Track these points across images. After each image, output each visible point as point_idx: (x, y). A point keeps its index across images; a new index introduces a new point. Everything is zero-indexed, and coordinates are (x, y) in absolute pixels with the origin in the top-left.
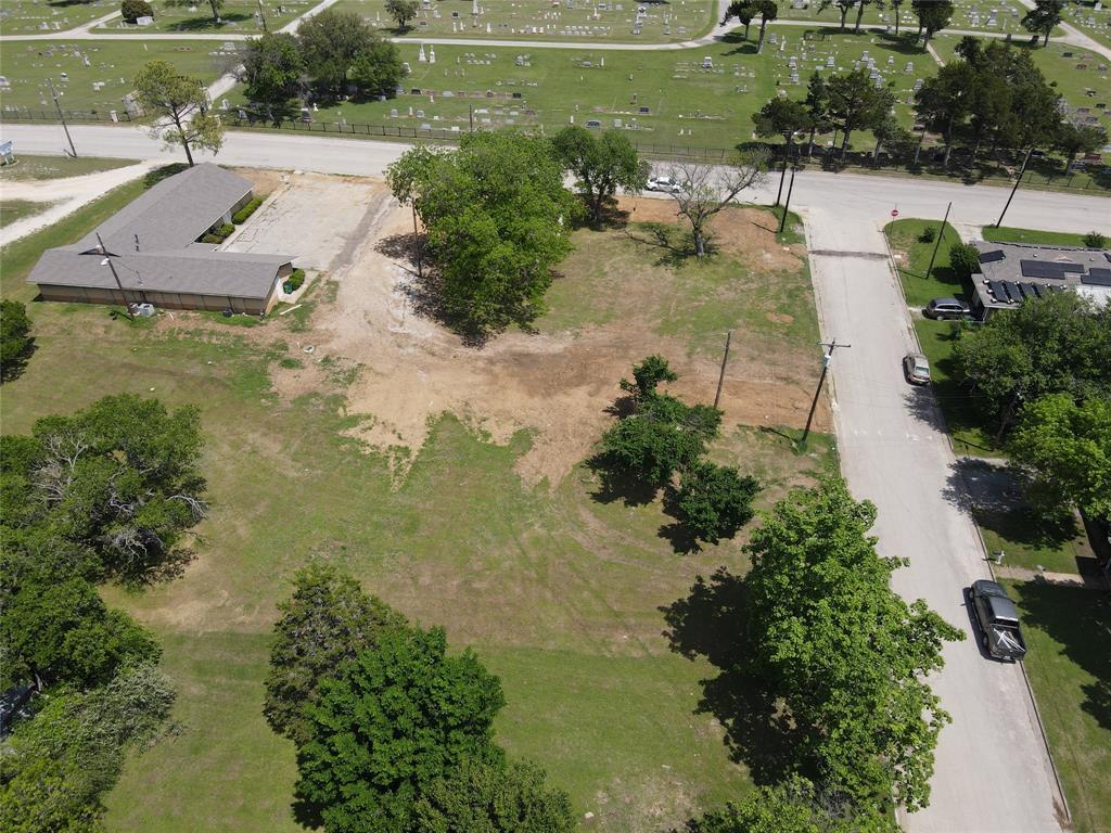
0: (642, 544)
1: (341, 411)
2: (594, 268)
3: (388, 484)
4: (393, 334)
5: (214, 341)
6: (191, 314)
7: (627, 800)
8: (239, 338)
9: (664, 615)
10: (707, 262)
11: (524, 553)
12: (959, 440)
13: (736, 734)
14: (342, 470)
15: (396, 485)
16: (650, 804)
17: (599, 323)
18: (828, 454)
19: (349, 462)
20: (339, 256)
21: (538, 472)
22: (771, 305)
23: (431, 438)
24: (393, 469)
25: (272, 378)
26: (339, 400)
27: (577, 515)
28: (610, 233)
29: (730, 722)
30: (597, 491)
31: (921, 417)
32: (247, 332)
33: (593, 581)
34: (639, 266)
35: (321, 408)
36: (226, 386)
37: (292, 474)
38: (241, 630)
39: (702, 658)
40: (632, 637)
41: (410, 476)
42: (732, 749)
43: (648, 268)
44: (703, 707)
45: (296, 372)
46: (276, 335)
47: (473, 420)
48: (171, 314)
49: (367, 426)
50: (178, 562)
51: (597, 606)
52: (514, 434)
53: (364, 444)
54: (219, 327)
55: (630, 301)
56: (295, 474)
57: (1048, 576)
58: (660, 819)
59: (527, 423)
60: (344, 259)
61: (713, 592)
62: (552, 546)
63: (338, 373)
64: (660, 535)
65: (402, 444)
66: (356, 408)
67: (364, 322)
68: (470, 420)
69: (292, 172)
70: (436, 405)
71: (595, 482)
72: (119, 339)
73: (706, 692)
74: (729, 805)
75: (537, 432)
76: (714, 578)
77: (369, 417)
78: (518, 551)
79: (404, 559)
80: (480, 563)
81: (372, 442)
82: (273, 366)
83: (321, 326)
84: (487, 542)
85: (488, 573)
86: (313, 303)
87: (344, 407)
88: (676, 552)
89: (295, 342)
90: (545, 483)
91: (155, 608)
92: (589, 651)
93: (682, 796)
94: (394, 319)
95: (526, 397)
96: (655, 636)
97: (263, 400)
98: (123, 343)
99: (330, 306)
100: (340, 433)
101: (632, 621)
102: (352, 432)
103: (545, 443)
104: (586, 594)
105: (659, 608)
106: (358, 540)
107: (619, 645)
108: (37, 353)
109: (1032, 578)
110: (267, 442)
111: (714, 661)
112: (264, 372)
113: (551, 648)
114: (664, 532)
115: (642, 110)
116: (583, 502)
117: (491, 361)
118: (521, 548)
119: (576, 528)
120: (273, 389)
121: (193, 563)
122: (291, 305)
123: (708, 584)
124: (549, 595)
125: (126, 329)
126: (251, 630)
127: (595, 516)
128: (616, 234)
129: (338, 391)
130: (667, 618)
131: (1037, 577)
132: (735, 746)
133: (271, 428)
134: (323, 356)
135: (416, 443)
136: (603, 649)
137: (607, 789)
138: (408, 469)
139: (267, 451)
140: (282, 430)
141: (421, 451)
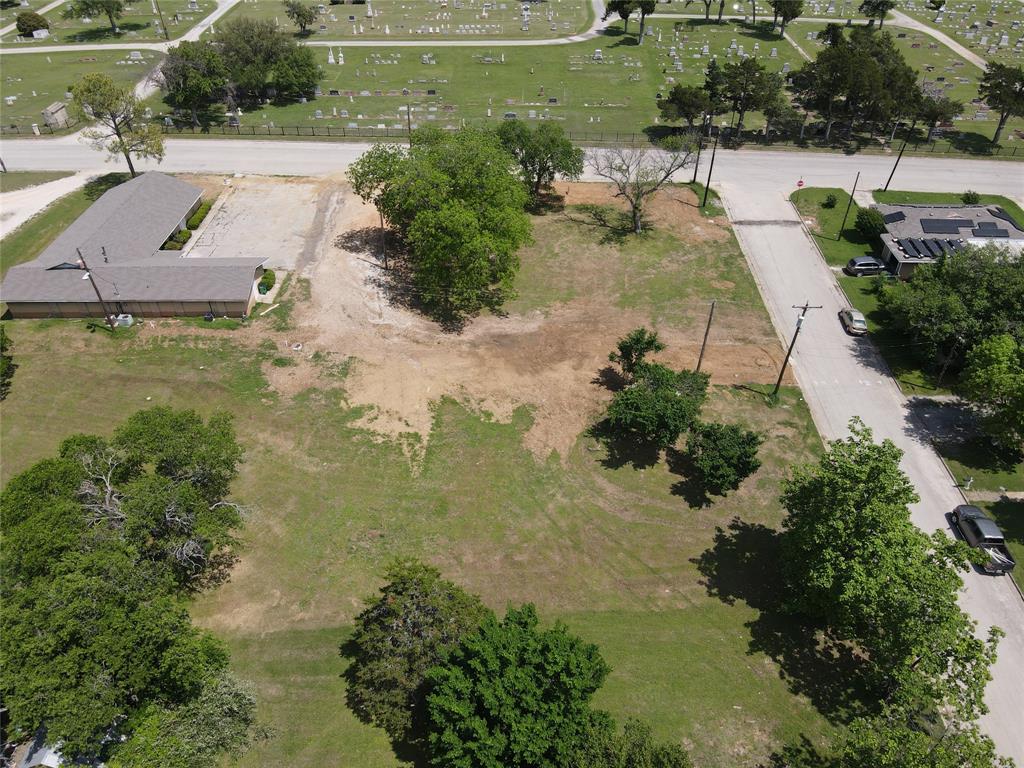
0: (659, 503)
1: (343, 404)
2: (544, 250)
3: (408, 471)
4: (374, 326)
5: (201, 346)
6: (170, 321)
7: (711, 743)
8: (225, 341)
9: (696, 566)
10: (646, 237)
11: (554, 523)
12: (904, 382)
13: (789, 668)
14: (359, 461)
15: (416, 471)
16: (732, 744)
17: (565, 301)
18: (798, 405)
19: (364, 453)
20: (302, 254)
21: (546, 446)
22: (712, 273)
23: (437, 422)
24: (409, 455)
25: (267, 378)
26: (338, 394)
27: (593, 482)
28: (550, 217)
29: (780, 658)
30: (605, 458)
31: (868, 364)
32: (231, 334)
33: (624, 543)
34: (585, 246)
35: (323, 402)
36: (223, 389)
37: (313, 469)
38: (302, 627)
39: (740, 602)
40: (673, 591)
41: (427, 460)
42: (789, 683)
43: (593, 246)
44: (754, 647)
45: (290, 369)
46: (264, 335)
47: (472, 401)
48: (152, 323)
49: (372, 416)
50: (222, 567)
51: (633, 566)
52: (514, 411)
53: (374, 433)
54: (203, 332)
55: (585, 279)
56: (315, 469)
57: (1011, 495)
58: (746, 757)
59: (524, 400)
60: (308, 257)
61: (734, 540)
62: (578, 514)
63: (332, 367)
64: (674, 493)
65: (411, 431)
66: (357, 400)
67: (344, 316)
68: (468, 401)
69: (232, 176)
70: (434, 391)
71: (601, 450)
72: (101, 351)
73: (753, 633)
74: (802, 736)
75: (534, 407)
76: (732, 527)
77: (371, 408)
78: (549, 522)
79: (443, 540)
80: (516, 537)
81: (382, 432)
82: (266, 366)
83: (304, 324)
84: (517, 516)
85: (525, 545)
86: (290, 301)
87: (346, 400)
88: (691, 507)
89: (282, 341)
90: (555, 455)
91: (211, 616)
92: (638, 608)
93: (758, 733)
94: (373, 312)
95: (517, 375)
96: (694, 589)
97: (263, 400)
98: (107, 355)
99: (308, 304)
100: (349, 425)
101: (670, 576)
102: (359, 423)
103: (545, 417)
104: (621, 555)
105: (690, 560)
106: (394, 528)
107: (664, 599)
108: (17, 371)
109: (999, 499)
110: (279, 440)
111: (752, 604)
112: (259, 373)
113: (603, 609)
114: (676, 490)
115: (551, 101)
116: (595, 470)
117: (473, 345)
118: (550, 519)
119: (596, 495)
120: (271, 388)
121: (237, 566)
122: (268, 305)
123: (728, 533)
124: (587, 559)
125: (107, 340)
126: (312, 626)
127: (610, 482)
128: (557, 217)
129: (336, 385)
130: (699, 569)
131: (1002, 497)
132: (792, 679)
133: (278, 426)
134: (312, 353)
135: (425, 429)
136: (650, 605)
137: (690, 735)
138: (423, 453)
139: (281, 449)
140: (290, 427)
141: (431, 435)
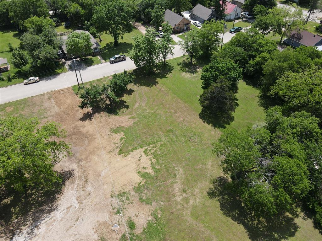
0: (137, 96)
1: (143, 183)
3: (161, 146)
4: (80, 203)
15: (160, 144)
21: (129, 121)
23: (135, 149)
24: (155, 149)
25: (145, 226)
26: (138, 189)
27: (138, 108)
30: (125, 109)
33: (154, 98)
35: (146, 191)
39: (156, 81)
40: (162, 88)
41: (154, 143)
45: (134, 219)
49: (143, 169)
53: (152, 163)
56: (181, 170)
65: (143, 154)
66: (137, 179)
67: (77, 223)
70: (119, 158)
75: (111, 129)
77: (139, 172)
80: (168, 114)
81: (150, 162)
85: (169, 111)
87: (140, 183)
90: (131, 118)
94: (67, 213)
100: (153, 174)
102: (150, 171)
103: (115, 125)
106: (185, 136)
116: (132, 109)
119: (142, 106)
120: (150, 218)
127: (135, 105)
129: (133, 193)
134: (117, 216)
135: (140, 151)
136: (168, 90)
138: (152, 145)
139: (180, 187)
140: (167, 193)
141: (142, 148)
